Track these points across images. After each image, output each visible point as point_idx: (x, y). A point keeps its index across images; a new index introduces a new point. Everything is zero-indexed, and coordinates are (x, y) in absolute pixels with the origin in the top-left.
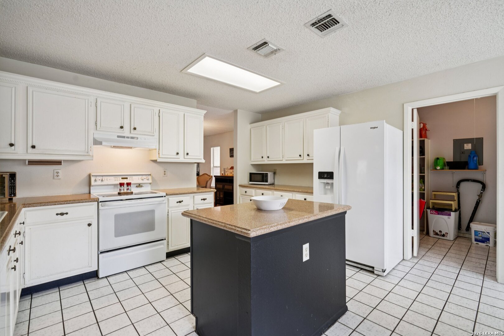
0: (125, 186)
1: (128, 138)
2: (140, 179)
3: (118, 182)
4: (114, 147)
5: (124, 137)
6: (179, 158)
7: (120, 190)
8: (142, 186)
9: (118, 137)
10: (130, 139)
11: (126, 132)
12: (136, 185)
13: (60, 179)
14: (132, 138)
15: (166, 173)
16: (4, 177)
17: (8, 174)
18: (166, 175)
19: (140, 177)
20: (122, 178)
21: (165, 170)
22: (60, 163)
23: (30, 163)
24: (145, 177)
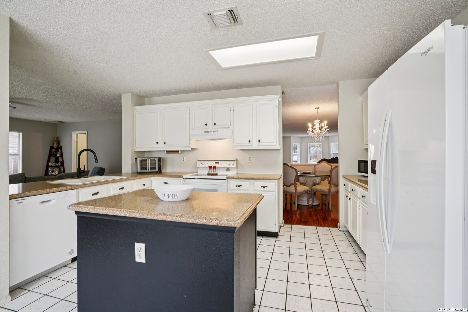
0: (212, 168)
1: (211, 132)
2: (227, 164)
3: (208, 166)
4: (211, 139)
5: (208, 132)
6: (252, 146)
7: (209, 171)
8: (230, 170)
9: (206, 132)
10: (212, 133)
11: (211, 127)
12: (225, 169)
13: (184, 162)
14: (214, 131)
15: (251, 159)
16: (156, 160)
17: (158, 158)
18: (251, 161)
19: (228, 162)
20: (215, 163)
21: (250, 157)
22: (178, 152)
23: (167, 153)
24: (231, 162)
